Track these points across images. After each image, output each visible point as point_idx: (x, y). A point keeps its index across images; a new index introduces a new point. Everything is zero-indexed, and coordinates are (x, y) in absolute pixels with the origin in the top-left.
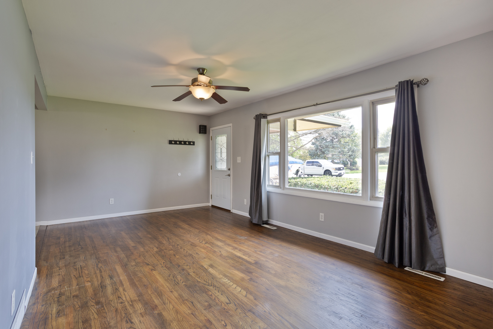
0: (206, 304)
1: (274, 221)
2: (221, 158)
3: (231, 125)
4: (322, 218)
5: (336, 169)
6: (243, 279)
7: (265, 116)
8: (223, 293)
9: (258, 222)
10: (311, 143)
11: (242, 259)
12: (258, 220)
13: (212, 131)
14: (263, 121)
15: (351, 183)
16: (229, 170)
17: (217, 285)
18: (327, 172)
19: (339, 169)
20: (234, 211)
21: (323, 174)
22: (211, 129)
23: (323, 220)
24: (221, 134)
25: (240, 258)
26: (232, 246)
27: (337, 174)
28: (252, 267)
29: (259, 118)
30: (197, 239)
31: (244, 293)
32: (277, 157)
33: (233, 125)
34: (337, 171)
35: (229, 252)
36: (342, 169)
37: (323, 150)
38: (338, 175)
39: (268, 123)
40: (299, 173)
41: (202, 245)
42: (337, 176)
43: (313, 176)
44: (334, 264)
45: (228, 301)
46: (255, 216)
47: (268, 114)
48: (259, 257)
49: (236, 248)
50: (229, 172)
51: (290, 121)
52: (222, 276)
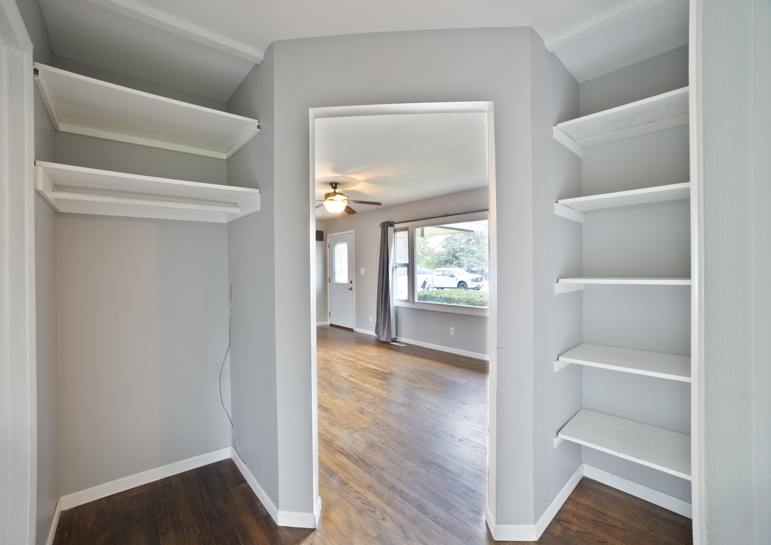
0: (356, 399)
1: (403, 338)
2: (341, 269)
3: (353, 231)
4: (452, 333)
5: (473, 280)
6: (382, 384)
7: (391, 224)
8: (367, 393)
9: (387, 339)
10: (441, 245)
11: (378, 370)
12: (387, 337)
13: (329, 237)
14: (390, 229)
15: (482, 297)
16: (351, 283)
17: (360, 388)
18: (462, 284)
19: (477, 280)
20: (357, 330)
21: (457, 287)
22: (328, 235)
23: (453, 334)
24: (342, 241)
25: (375, 370)
26: (365, 361)
27: (474, 286)
28: (388, 376)
29: (386, 226)
30: (327, 355)
31: (386, 392)
32: (406, 269)
33: (355, 232)
34: (474, 283)
35: (363, 366)
36: (479, 279)
37: (457, 255)
38: (475, 288)
39: (395, 231)
40: (427, 285)
41: (335, 361)
42: (473, 289)
43: (444, 289)
44: (462, 372)
45: (373, 397)
46: (383, 334)
47: (395, 222)
48: (393, 368)
49: (369, 363)
50: (351, 285)
51: (418, 231)
52: (362, 383)
